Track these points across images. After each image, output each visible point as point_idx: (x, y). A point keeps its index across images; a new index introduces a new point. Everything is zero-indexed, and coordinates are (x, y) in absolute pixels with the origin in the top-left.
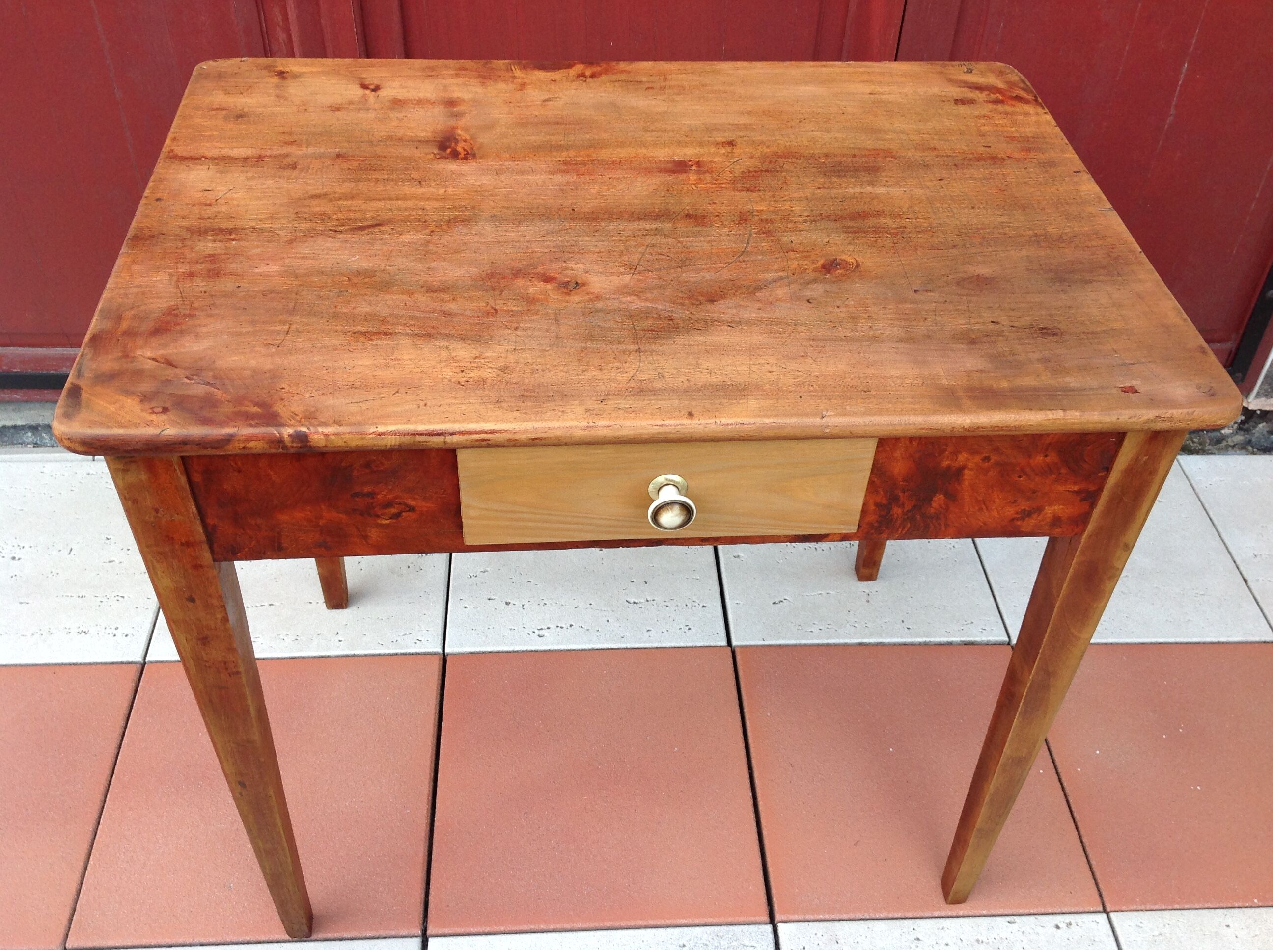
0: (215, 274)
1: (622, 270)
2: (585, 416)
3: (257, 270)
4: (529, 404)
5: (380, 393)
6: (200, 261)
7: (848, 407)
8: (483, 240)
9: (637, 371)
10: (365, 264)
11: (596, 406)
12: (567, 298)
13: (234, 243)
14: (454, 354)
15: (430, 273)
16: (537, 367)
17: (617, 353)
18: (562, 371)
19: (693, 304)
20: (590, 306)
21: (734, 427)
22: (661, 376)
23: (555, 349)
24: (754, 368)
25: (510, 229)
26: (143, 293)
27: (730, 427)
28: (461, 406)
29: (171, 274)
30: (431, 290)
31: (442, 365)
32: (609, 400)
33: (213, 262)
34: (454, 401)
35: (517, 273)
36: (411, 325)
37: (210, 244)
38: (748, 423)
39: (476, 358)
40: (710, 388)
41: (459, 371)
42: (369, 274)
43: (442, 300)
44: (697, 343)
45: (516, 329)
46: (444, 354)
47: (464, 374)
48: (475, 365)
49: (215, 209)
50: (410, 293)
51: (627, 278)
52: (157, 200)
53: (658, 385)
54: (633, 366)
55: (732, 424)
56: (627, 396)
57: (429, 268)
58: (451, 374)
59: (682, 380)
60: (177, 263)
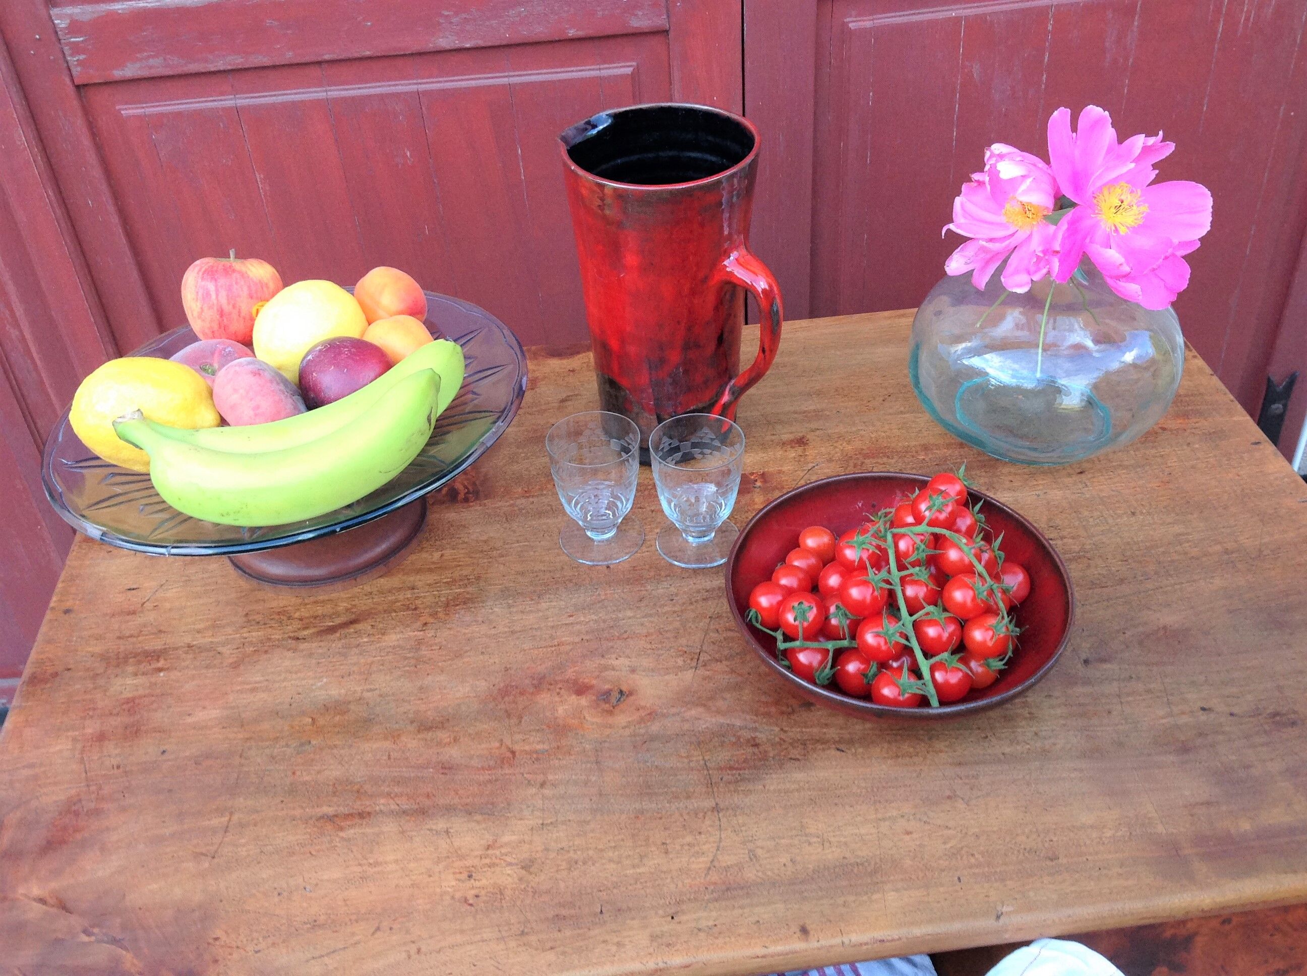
0: (133, 732)
1: (680, 662)
2: (651, 950)
3: (189, 720)
4: (568, 933)
5: (353, 934)
6: (115, 712)
7: (1031, 894)
8: (493, 632)
9: (718, 850)
10: (336, 692)
11: (668, 927)
12: (610, 720)
13: (162, 674)
14: (457, 843)
15: (423, 696)
16: (575, 857)
17: (686, 817)
18: (611, 860)
19: (783, 713)
20: (642, 731)
21: (870, 947)
22: (753, 856)
23: (599, 817)
24: (884, 827)
25: (528, 609)
26: (36, 778)
27: (865, 947)
28: (469, 947)
29: (75, 740)
30: (424, 726)
31: (441, 866)
32: (683, 912)
33: (131, 712)
34: (459, 938)
35: (540, 683)
36: (396, 795)
37: (129, 681)
38: (890, 938)
39: (488, 847)
40: (826, 873)
41: (464, 876)
42: (337, 707)
43: (440, 744)
44: (796, 786)
45: (543, 785)
46: (443, 844)
47: (472, 881)
48: (487, 861)
49: (139, 620)
50: (395, 736)
51: (689, 675)
52: (67, 612)
53: (751, 874)
54: (711, 839)
55: (866, 944)
56: (709, 901)
57: (421, 688)
58: (454, 883)
59: (783, 860)
60: (84, 718)
